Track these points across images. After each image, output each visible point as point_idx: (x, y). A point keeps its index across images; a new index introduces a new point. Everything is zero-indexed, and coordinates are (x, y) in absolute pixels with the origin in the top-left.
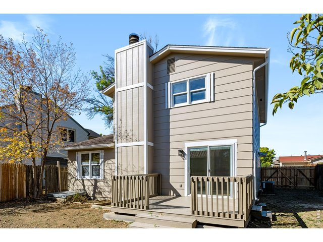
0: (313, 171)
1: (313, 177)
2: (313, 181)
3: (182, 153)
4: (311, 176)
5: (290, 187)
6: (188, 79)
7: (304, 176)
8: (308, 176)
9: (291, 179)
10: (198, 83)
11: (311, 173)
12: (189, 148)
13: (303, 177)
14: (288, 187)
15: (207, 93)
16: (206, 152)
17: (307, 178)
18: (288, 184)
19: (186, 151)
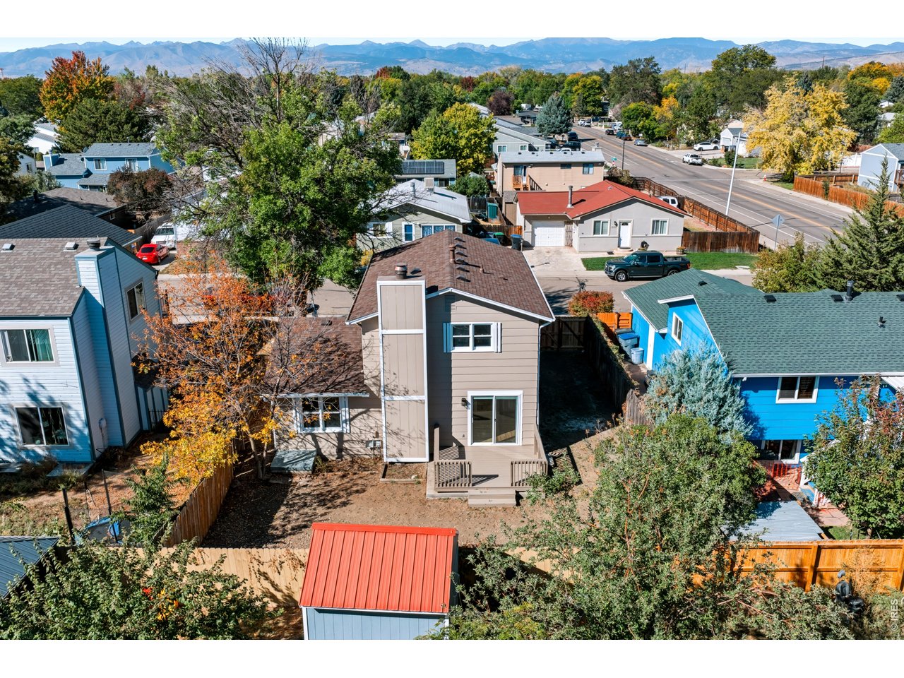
0: (582, 325)
1: (582, 333)
2: (582, 340)
3: (465, 402)
4: (579, 331)
5: (552, 349)
6: (472, 323)
7: (572, 331)
8: (577, 332)
9: (553, 336)
10: (483, 329)
11: (580, 327)
12: (473, 397)
13: (570, 333)
14: (549, 349)
15: (493, 341)
16: (492, 400)
17: (574, 335)
18: (549, 345)
19: (469, 400)
